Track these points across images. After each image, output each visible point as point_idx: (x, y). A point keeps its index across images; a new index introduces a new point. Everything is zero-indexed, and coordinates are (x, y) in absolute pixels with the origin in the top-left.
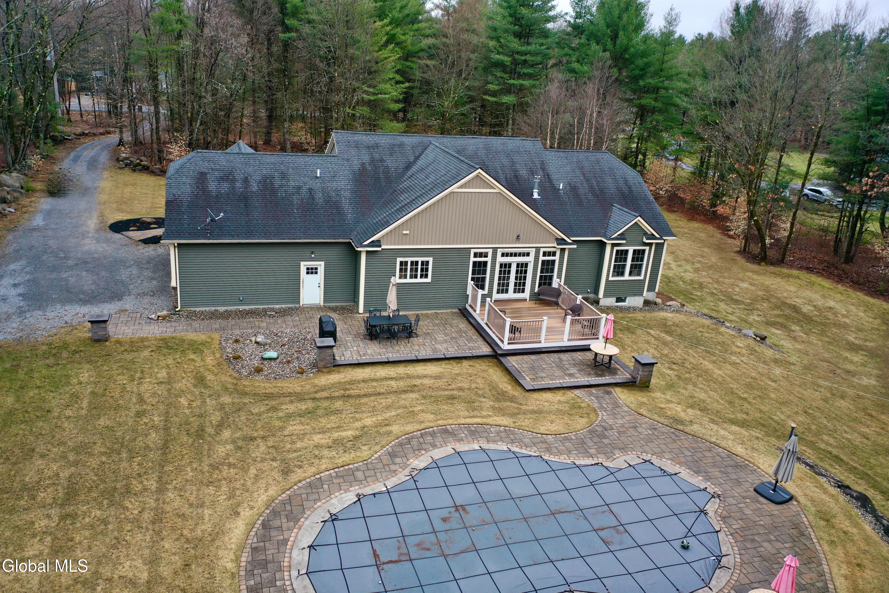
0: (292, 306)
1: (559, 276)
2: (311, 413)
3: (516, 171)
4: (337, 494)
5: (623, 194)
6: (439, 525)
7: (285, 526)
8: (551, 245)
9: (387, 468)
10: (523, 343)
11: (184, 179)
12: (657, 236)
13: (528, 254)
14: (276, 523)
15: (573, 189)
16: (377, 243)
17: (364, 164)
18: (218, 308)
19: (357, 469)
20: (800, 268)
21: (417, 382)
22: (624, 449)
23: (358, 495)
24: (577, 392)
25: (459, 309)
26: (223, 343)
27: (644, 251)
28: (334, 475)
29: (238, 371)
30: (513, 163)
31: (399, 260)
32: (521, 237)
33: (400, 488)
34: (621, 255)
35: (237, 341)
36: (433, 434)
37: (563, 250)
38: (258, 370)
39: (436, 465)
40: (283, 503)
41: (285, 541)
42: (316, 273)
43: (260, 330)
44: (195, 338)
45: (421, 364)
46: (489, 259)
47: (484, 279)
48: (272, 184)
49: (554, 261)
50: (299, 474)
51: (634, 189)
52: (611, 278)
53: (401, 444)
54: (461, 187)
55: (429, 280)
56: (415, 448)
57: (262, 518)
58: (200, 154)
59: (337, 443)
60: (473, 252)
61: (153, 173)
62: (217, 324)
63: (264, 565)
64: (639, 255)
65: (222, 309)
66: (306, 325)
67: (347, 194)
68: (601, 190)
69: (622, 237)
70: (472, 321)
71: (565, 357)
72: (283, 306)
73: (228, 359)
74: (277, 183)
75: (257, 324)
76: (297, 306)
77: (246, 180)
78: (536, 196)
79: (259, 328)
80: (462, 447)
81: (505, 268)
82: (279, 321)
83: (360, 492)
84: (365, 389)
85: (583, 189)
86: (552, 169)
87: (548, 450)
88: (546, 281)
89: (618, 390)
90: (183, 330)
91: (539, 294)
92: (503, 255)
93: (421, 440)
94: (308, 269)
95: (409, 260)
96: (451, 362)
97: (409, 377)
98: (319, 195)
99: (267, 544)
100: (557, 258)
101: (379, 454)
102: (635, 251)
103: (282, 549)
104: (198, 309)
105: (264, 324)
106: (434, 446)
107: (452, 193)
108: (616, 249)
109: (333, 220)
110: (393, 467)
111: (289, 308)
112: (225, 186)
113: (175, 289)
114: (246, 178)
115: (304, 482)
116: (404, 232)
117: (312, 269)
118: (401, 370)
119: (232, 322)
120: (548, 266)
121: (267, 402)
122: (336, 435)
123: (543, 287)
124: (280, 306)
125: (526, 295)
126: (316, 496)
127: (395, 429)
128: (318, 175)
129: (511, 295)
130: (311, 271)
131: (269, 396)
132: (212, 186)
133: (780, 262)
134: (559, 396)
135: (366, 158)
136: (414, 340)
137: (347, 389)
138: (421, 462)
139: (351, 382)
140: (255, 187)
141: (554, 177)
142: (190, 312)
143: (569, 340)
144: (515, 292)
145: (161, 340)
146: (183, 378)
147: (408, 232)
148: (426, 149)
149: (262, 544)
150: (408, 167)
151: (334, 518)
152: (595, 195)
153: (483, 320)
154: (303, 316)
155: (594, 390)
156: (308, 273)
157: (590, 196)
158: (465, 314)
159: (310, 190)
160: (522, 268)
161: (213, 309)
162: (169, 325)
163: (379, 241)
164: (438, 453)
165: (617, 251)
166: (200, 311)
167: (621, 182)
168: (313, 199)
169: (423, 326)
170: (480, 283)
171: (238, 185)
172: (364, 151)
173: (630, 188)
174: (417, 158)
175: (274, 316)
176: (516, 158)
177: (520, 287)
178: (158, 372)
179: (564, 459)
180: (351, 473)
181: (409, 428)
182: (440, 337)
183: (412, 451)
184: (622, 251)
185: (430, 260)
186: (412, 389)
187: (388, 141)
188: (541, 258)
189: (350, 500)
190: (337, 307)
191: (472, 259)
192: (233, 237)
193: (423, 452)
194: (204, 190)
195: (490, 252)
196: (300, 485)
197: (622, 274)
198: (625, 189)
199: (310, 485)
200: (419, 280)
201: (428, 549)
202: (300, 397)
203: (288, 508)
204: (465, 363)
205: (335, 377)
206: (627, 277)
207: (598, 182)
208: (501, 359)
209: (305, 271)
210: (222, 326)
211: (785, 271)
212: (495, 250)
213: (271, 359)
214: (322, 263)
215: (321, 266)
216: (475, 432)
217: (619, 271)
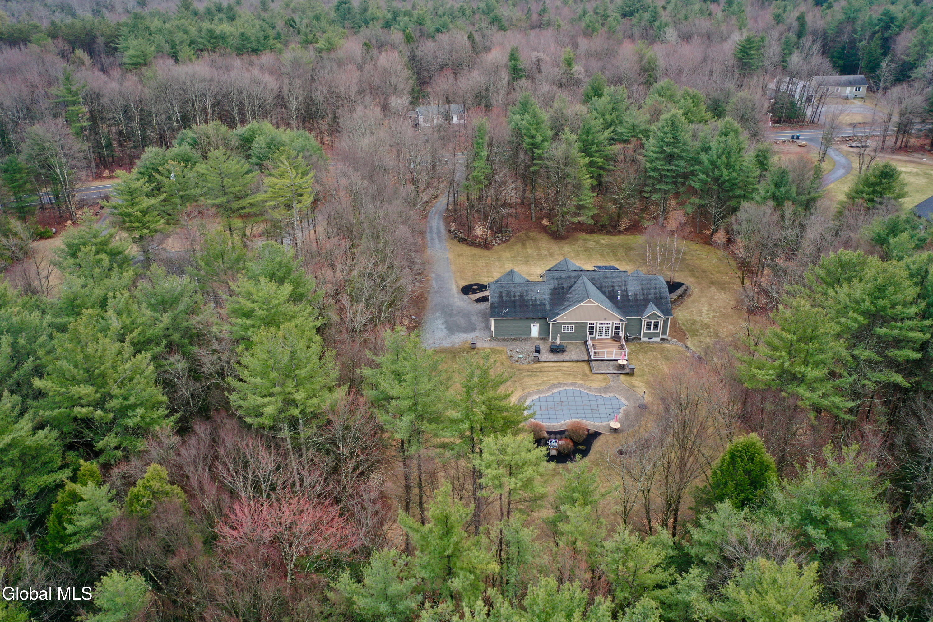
0: (528, 337)
1: (622, 331)
2: (530, 375)
3: (614, 285)
5: (656, 297)
8: (618, 322)
10: (599, 357)
11: (495, 295)
12: (663, 317)
13: (609, 324)
15: (636, 295)
16: (555, 321)
17: (555, 286)
18: (505, 337)
21: (562, 368)
22: (611, 392)
24: (608, 375)
25: (584, 341)
26: (507, 351)
27: (658, 322)
29: (512, 361)
31: (563, 326)
32: (606, 318)
34: (649, 324)
35: (511, 350)
36: (561, 384)
37: (622, 323)
38: (517, 361)
39: (559, 392)
40: (522, 396)
42: (536, 328)
44: (499, 349)
45: (565, 362)
46: (595, 326)
47: (593, 332)
48: (523, 296)
49: (619, 326)
50: (526, 391)
52: (645, 331)
53: (552, 386)
54: (586, 303)
55: (573, 331)
57: (518, 399)
59: (536, 384)
60: (589, 323)
62: (505, 343)
64: (656, 324)
66: (531, 346)
67: (548, 299)
68: (648, 295)
69: (648, 317)
70: (586, 347)
71: (609, 363)
73: (509, 357)
74: (525, 295)
75: (517, 344)
76: (530, 337)
78: (618, 299)
79: (518, 346)
80: (567, 388)
81: (601, 328)
82: (523, 343)
83: (540, 396)
84: (546, 369)
85: (640, 295)
86: (629, 286)
87: (590, 391)
89: (622, 376)
90: (496, 346)
91: (614, 337)
92: (600, 324)
93: (557, 385)
95: (566, 326)
96: (575, 362)
97: (561, 366)
98: (538, 300)
101: (546, 388)
102: (654, 322)
104: (500, 337)
105: (519, 344)
106: (560, 387)
107: (581, 305)
109: (542, 310)
110: (549, 391)
112: (508, 297)
113: (493, 331)
114: (515, 294)
116: (565, 317)
118: (558, 364)
119: (509, 343)
120: (617, 328)
122: (536, 382)
123: (615, 335)
124: (524, 337)
125: (609, 337)
126: (530, 396)
127: (552, 381)
128: (539, 292)
129: (603, 337)
130: (534, 326)
131: (520, 370)
132: (504, 297)
135: (556, 284)
136: (565, 353)
137: (540, 369)
139: (543, 367)
140: (517, 297)
141: (629, 289)
142: (497, 339)
143: (613, 357)
144: (605, 336)
145: (490, 349)
148: (579, 278)
150: (571, 286)
152: (644, 298)
154: (531, 343)
155: (614, 375)
156: (533, 328)
157: (642, 298)
158: (586, 343)
159: (536, 298)
160: (607, 328)
161: (503, 337)
164: (560, 389)
165: (647, 322)
167: (658, 291)
169: (569, 348)
170: (591, 333)
171: (512, 296)
172: (556, 280)
173: (661, 294)
174: (575, 282)
175: (522, 341)
176: (615, 281)
177: (607, 334)
179: (593, 393)
180: (538, 392)
181: (555, 382)
182: (574, 353)
183: (554, 388)
184: (649, 322)
185: (574, 326)
186: (560, 370)
187: (565, 275)
188: (615, 325)
189: (537, 397)
190: (542, 339)
191: (589, 326)
192: (510, 316)
193: (557, 388)
194: (502, 298)
195: (595, 323)
197: (650, 330)
198: (658, 295)
199: (529, 393)
200: (570, 332)
202: (528, 370)
204: (578, 363)
205: (538, 365)
206: (652, 330)
207: (647, 291)
208: (590, 362)
212: (597, 323)
213: (521, 358)
215: (538, 325)
216: (572, 384)
217: (649, 328)
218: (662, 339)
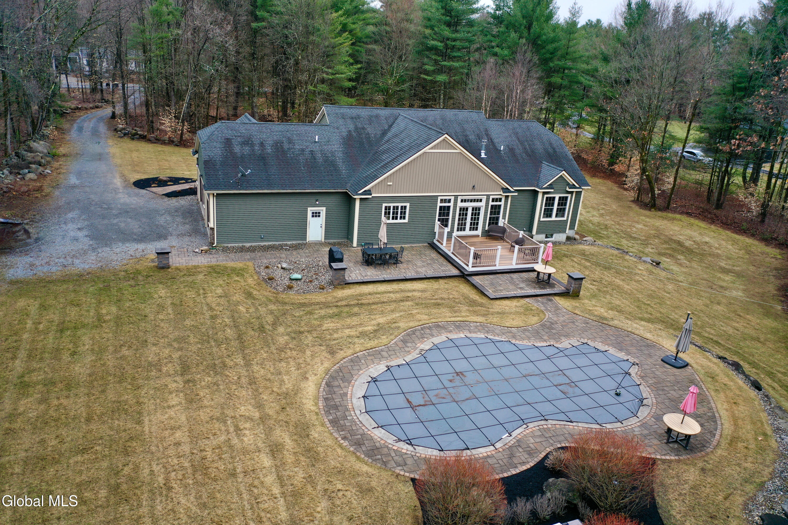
0: (301, 242)
1: (504, 218)
2: (338, 315)
3: (466, 136)
4: (372, 366)
5: (549, 154)
6: (447, 384)
7: (342, 385)
8: (498, 193)
9: (403, 350)
10: (483, 266)
11: (215, 144)
12: (577, 186)
13: (481, 201)
14: (336, 383)
15: (511, 150)
16: (368, 192)
17: (350, 131)
18: (244, 244)
19: (382, 350)
20: (682, 213)
21: (410, 294)
22: (567, 336)
23: (387, 366)
24: (528, 300)
25: (429, 244)
26: (257, 269)
27: (567, 197)
28: (366, 354)
29: (274, 288)
30: (464, 130)
31: (384, 205)
32: (476, 187)
33: (415, 362)
34: (550, 201)
35: (267, 267)
36: (430, 328)
37: (507, 197)
38: (290, 287)
39: (436, 347)
40: (336, 371)
41: (346, 394)
42: (319, 216)
43: (282, 260)
44: (235, 266)
45: (409, 282)
46: (451, 204)
47: (447, 220)
48: (282, 147)
49: (500, 206)
50: (341, 354)
51: (558, 150)
52: (542, 219)
53: (408, 335)
54: (432, 148)
55: (406, 221)
56: (419, 337)
57: (325, 381)
58: (224, 124)
59: (363, 335)
60: (439, 198)
61: (149, 141)
62: (248, 255)
63: (336, 407)
64: (563, 201)
65: (248, 245)
66: (316, 256)
67: (340, 155)
68: (532, 151)
69: (550, 186)
70: (440, 251)
71: (515, 276)
72: (294, 242)
73: (264, 280)
74: (286, 146)
75: (278, 255)
76: (304, 242)
77: (262, 144)
78: (483, 155)
79: (281, 258)
80: (452, 336)
81: (464, 210)
82: (294, 253)
83: (388, 364)
84: (372, 299)
85: (519, 150)
86: (494, 135)
87: (514, 337)
88: (494, 221)
89: (557, 298)
90: (223, 260)
91: (488, 231)
92: (462, 201)
93: (422, 332)
94: (313, 213)
95: (392, 205)
96: (431, 280)
97: (402, 291)
98: (319, 156)
99: (334, 396)
100: (502, 203)
101: (395, 341)
102: (560, 198)
103: (345, 398)
104: (229, 245)
105: (283, 256)
106: (433, 336)
107: (425, 153)
108: (546, 196)
109: (332, 175)
110: (407, 349)
111: (299, 244)
112: (247, 150)
113: (212, 229)
114: (262, 143)
115: (347, 359)
116: (389, 184)
117: (316, 213)
118: (395, 286)
119: (258, 254)
120: (495, 210)
121: (303, 309)
122: (360, 329)
123: (491, 225)
124: (291, 242)
125: (479, 232)
126: (358, 367)
127: (402, 325)
128: (317, 140)
129: (467, 232)
130: (316, 215)
131: (303, 305)
132: (237, 149)
133: (666, 208)
134: (515, 303)
135: (351, 127)
136: (400, 265)
137: (359, 300)
138: (426, 345)
139: (361, 295)
140: (269, 150)
141: (496, 141)
142: (224, 248)
143: (517, 264)
144: (470, 230)
145: (209, 267)
146: (235, 293)
147: (391, 183)
148: (396, 119)
149: (330, 396)
150: (384, 133)
151: (375, 380)
152: (528, 155)
153: (450, 250)
154: (311, 249)
155: (539, 299)
156: (313, 216)
157: (524, 155)
158: (433, 247)
159: (312, 152)
160: (476, 211)
161: (241, 245)
162: (211, 256)
163: (369, 190)
164: (437, 340)
165: (547, 198)
166: (231, 247)
167: (547, 145)
168: (315, 159)
169: (406, 256)
170: (444, 223)
171: (256, 148)
172: (349, 121)
173: (554, 149)
174: (390, 126)
175: (289, 250)
176: (466, 126)
177: (474, 226)
178: (215, 290)
179: (526, 343)
180: (378, 353)
181: (412, 324)
182: (419, 263)
183: (417, 339)
184: (550, 198)
185: (408, 205)
186: (407, 299)
187: (367, 113)
188: (491, 203)
189: (383, 369)
190: (335, 243)
191: (439, 204)
192: (258, 188)
193: (426, 339)
194: (231, 152)
195: (453, 199)
196: (344, 360)
197: (550, 216)
198: (550, 150)
199: (352, 360)
200: (399, 221)
201: (444, 398)
202: (326, 305)
203: (341, 374)
204: (441, 281)
206: (554, 218)
207: (529, 145)
208: (468, 278)
209: (311, 215)
210: (252, 257)
211: (670, 215)
212: (456, 197)
213: (297, 280)
214: (324, 209)
216: (459, 326)
217: (548, 213)
218: (568, 238)
